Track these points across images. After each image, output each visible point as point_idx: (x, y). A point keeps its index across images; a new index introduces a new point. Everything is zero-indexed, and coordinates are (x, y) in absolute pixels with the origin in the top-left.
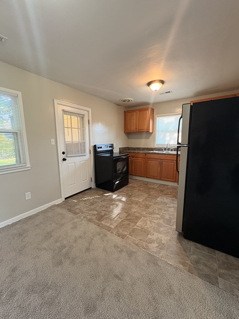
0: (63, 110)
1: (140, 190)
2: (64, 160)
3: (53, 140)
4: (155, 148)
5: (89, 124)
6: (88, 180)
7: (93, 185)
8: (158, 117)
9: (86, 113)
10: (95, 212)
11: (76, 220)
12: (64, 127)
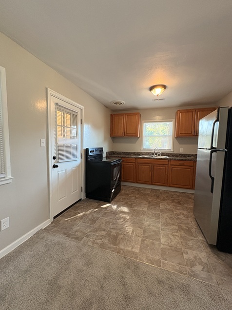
0: (57, 104)
1: (137, 198)
2: (55, 166)
3: (44, 141)
4: (142, 153)
5: (81, 123)
6: (78, 189)
7: (83, 196)
8: (144, 122)
9: (78, 111)
10: (104, 233)
11: (85, 250)
12: (56, 125)
